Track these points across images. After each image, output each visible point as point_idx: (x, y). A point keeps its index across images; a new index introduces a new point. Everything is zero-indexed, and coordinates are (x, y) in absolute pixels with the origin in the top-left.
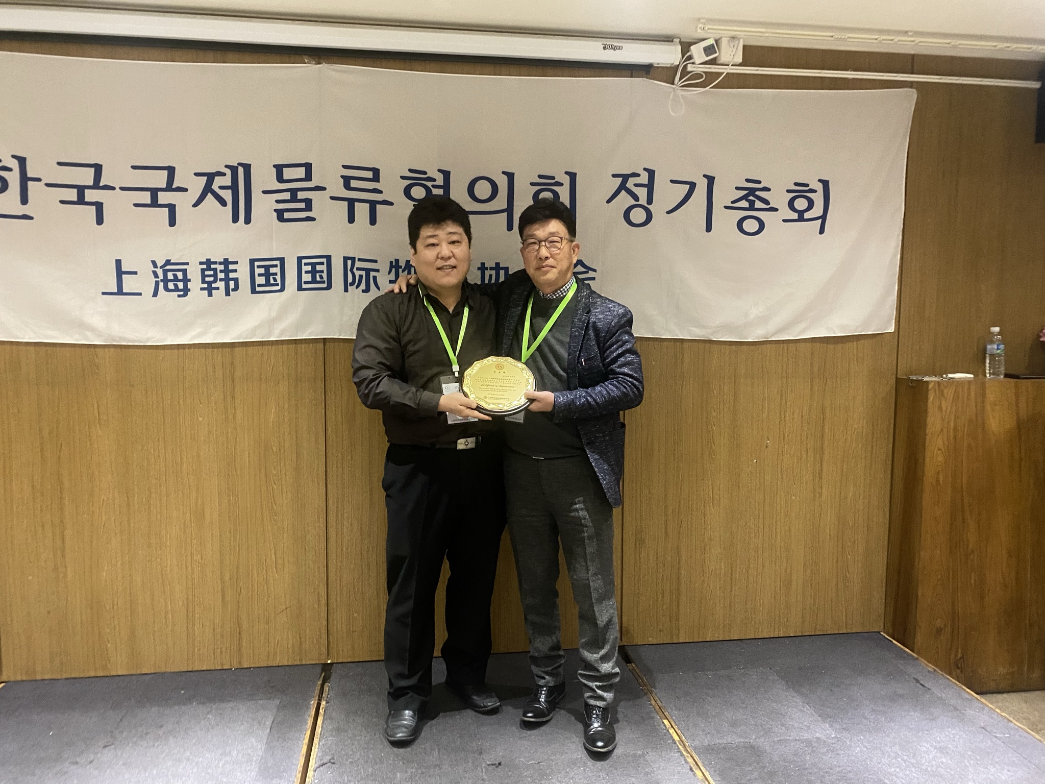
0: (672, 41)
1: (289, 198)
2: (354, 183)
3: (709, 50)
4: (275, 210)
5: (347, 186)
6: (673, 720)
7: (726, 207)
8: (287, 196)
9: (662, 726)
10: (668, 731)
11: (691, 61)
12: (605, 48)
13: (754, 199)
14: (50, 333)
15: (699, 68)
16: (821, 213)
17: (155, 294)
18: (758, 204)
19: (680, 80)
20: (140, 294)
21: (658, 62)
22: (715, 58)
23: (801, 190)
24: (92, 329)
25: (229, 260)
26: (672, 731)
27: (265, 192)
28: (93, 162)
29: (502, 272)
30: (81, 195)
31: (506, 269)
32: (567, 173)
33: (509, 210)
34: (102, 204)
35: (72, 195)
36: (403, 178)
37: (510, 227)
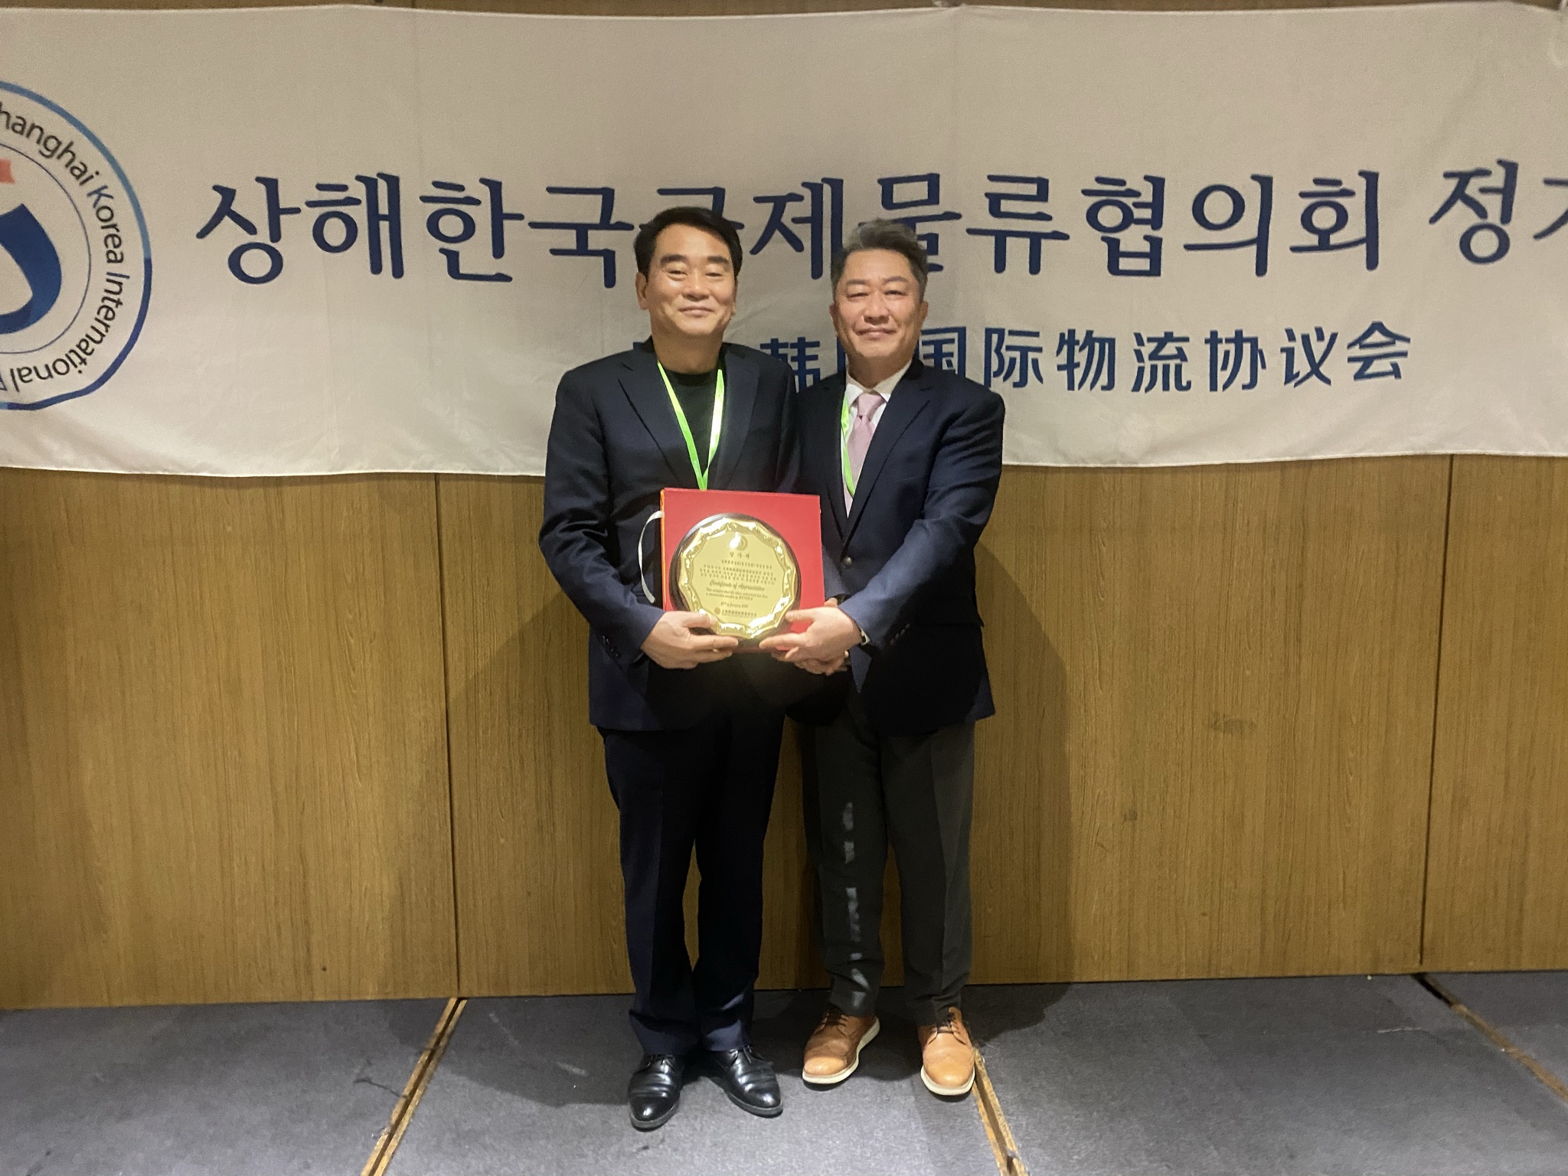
5: (995, 211)
25: (806, 341)
28: (600, 186)
29: (1247, 347)
30: (582, 239)
31: (1254, 342)
32: (1362, 174)
33: (1261, 241)
34: (613, 253)
35: (569, 240)
36: (1086, 192)
37: (1261, 268)
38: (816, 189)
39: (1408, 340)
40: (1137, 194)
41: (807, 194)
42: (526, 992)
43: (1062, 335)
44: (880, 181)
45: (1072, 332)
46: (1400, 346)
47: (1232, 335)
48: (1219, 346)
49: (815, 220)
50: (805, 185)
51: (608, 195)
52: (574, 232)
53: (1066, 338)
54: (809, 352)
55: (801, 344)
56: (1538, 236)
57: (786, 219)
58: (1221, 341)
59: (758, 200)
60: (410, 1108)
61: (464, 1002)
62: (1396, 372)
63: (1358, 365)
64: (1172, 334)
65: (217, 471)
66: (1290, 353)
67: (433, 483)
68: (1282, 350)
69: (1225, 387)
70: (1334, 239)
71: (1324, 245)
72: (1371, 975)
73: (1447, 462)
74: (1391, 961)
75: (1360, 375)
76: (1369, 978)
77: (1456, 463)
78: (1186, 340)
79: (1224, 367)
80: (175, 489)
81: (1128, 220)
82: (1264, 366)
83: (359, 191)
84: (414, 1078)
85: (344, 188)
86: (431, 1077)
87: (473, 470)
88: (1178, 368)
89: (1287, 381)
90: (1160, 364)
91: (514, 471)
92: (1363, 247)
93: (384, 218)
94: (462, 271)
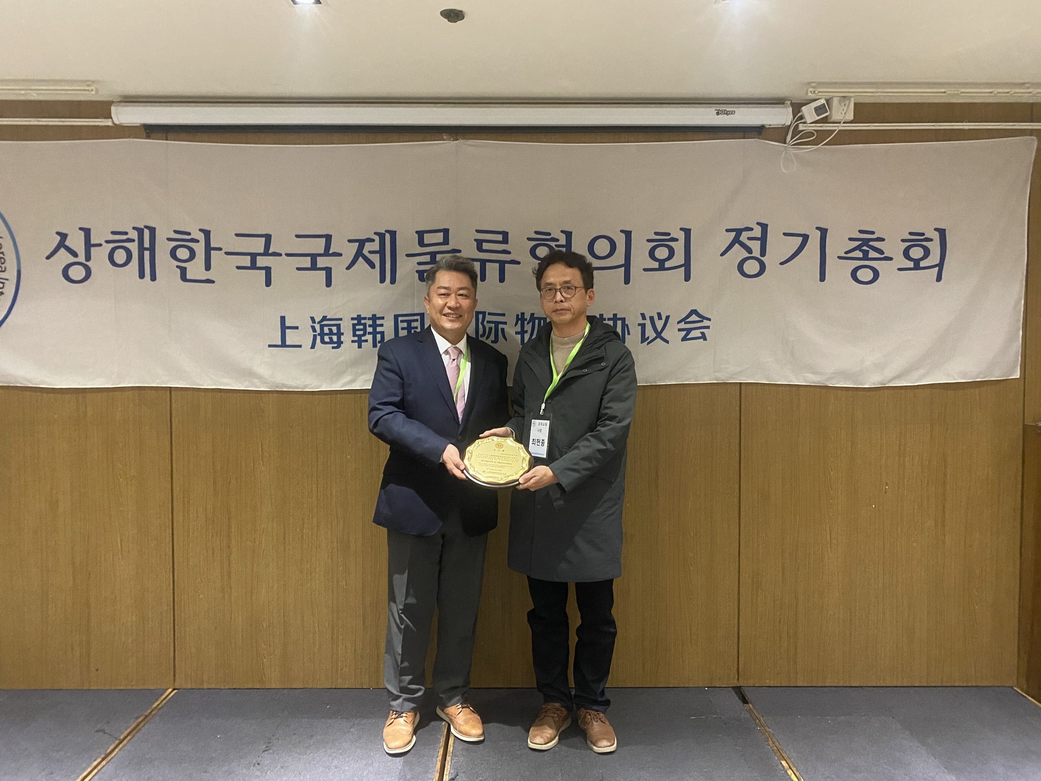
0: (783, 103)
1: (429, 260)
2: (485, 246)
3: (819, 110)
4: (417, 271)
5: (480, 249)
6: (791, 761)
7: (840, 258)
8: (427, 258)
9: (780, 766)
10: (786, 772)
11: (803, 121)
12: (718, 114)
13: (867, 249)
14: (225, 380)
15: (810, 127)
16: (937, 261)
17: (313, 347)
18: (872, 254)
19: (792, 139)
20: (300, 346)
21: (769, 123)
22: (827, 117)
23: (917, 239)
24: (260, 377)
25: (377, 316)
26: (790, 772)
27: (408, 255)
28: (264, 233)
29: (619, 323)
30: (254, 261)
31: (623, 320)
32: (682, 229)
33: (627, 265)
34: (270, 268)
35: (246, 262)
36: (529, 239)
37: (627, 281)
38: (382, 236)
39: (709, 320)
40: (557, 240)
41: (377, 238)
42: (211, 686)
43: (518, 316)
44: (417, 232)
45: (523, 314)
46: (706, 323)
47: (612, 316)
49: (381, 252)
50: (375, 233)
51: (268, 238)
52: (249, 258)
53: (520, 317)
54: (378, 322)
55: (374, 318)
56: (782, 264)
57: (365, 252)
59: (350, 241)
60: (121, 746)
61: (176, 691)
62: (704, 337)
63: (684, 333)
66: (643, 326)
67: (168, 392)
68: (639, 325)
70: (668, 264)
71: (662, 268)
72: (707, 687)
73: (738, 387)
74: (720, 679)
75: (684, 339)
76: (706, 689)
77: (743, 387)
82: (629, 334)
83: (134, 235)
84: (128, 731)
85: (126, 233)
86: (139, 730)
89: (643, 341)
91: (213, 386)
92: (683, 269)
93: (147, 249)
94: (188, 277)
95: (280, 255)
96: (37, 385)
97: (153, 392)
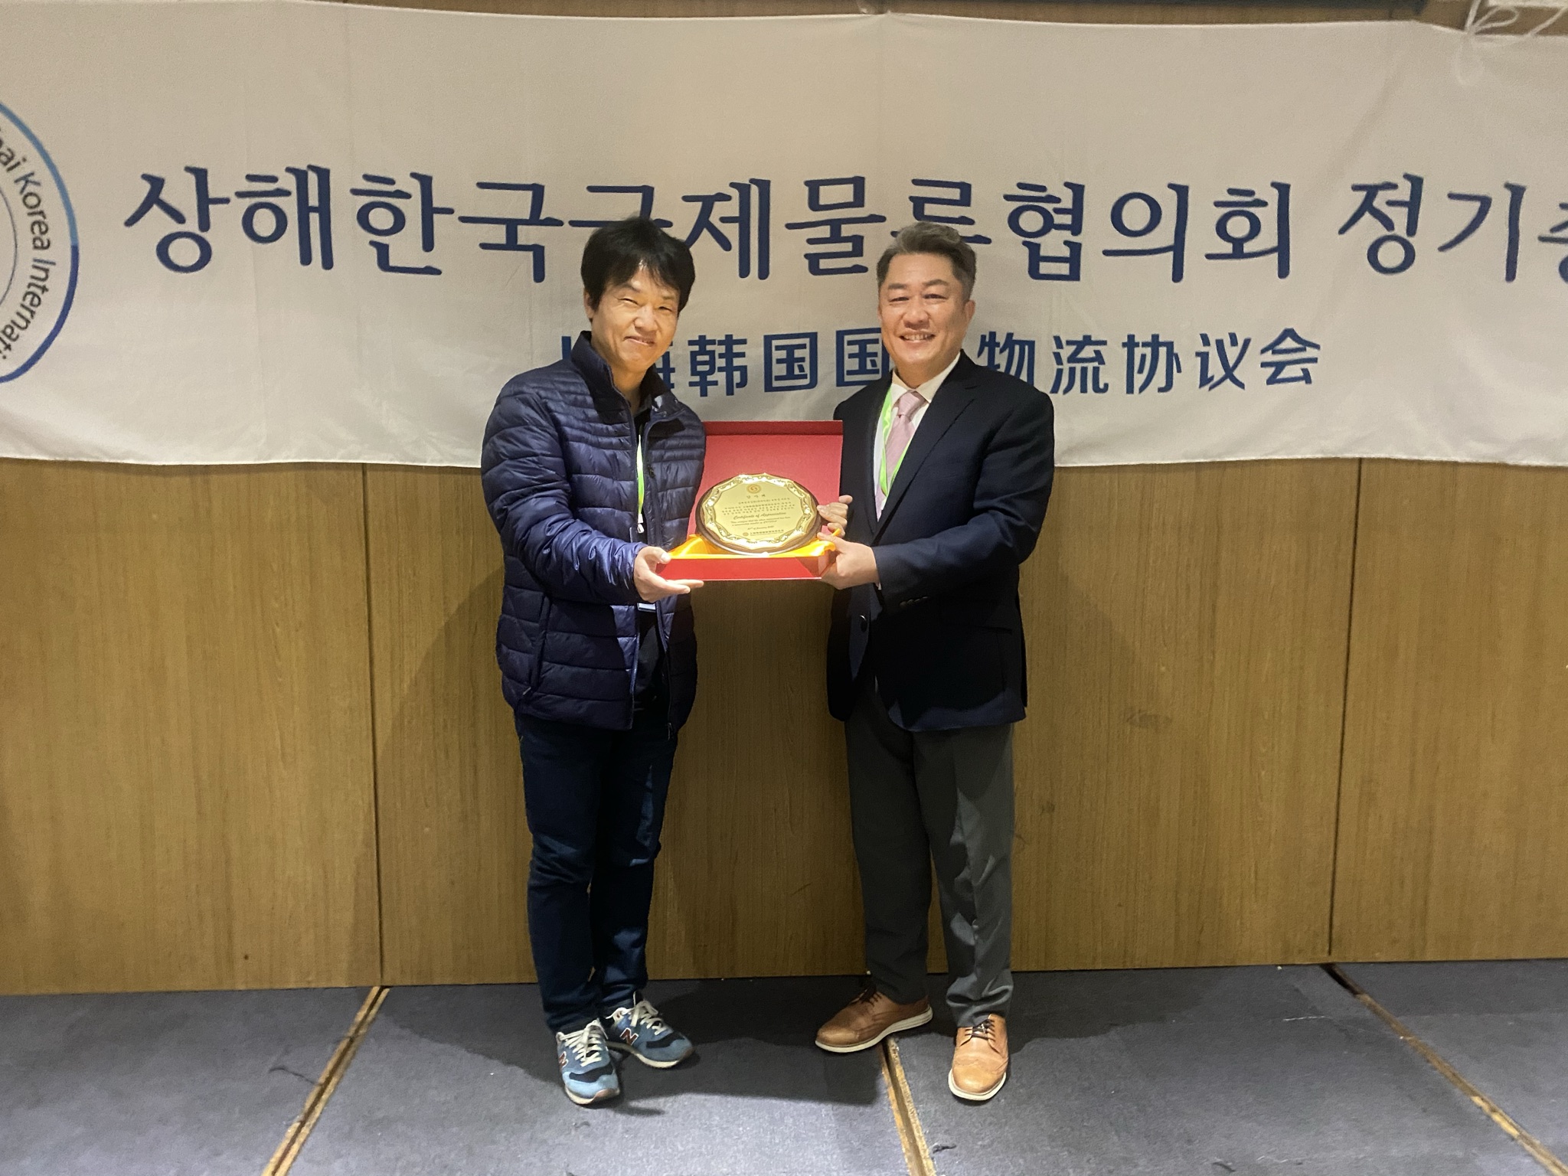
1: (828, 235)
2: (930, 209)
4: (807, 256)
6: (1488, 1097)
7: (1543, 239)
8: (825, 232)
9: (1474, 1107)
10: (1489, 1117)
14: (460, 452)
19: (1477, 18)
25: (734, 338)
27: (790, 226)
28: (530, 182)
29: (1163, 351)
30: (512, 235)
31: (1170, 345)
32: (1274, 185)
33: (1178, 248)
34: (542, 248)
35: (499, 234)
36: (1008, 198)
37: (1177, 275)
38: (743, 190)
39: (1317, 347)
40: (1058, 200)
41: (735, 194)
42: (448, 981)
43: (983, 337)
44: (807, 183)
45: (993, 335)
46: (1310, 352)
47: (1149, 339)
48: (1136, 349)
49: (743, 220)
50: (733, 185)
51: (538, 191)
52: (503, 227)
53: (987, 340)
54: (736, 349)
55: (729, 341)
56: (1442, 249)
57: (714, 219)
58: (1137, 345)
59: (686, 199)
60: (324, 1097)
61: (387, 990)
62: (1306, 377)
63: (1271, 370)
64: (1090, 337)
65: (143, 458)
66: (1204, 357)
67: (360, 474)
68: (1198, 354)
69: (1142, 389)
70: (1248, 247)
71: (1238, 253)
72: (1281, 965)
73: (1355, 467)
74: (1300, 952)
75: (1272, 380)
76: (1280, 968)
77: (1364, 467)
78: (1104, 343)
79: (1141, 371)
80: (101, 476)
81: (1049, 225)
82: (1179, 371)
83: (289, 182)
84: (330, 1066)
85: (274, 179)
86: (348, 1065)
87: (401, 461)
88: (1096, 370)
89: (1202, 385)
90: (1078, 366)
91: (441, 461)
92: (1276, 255)
93: (314, 209)
94: (392, 263)
95: (560, 223)
96: (119, 459)
97: (332, 473)
